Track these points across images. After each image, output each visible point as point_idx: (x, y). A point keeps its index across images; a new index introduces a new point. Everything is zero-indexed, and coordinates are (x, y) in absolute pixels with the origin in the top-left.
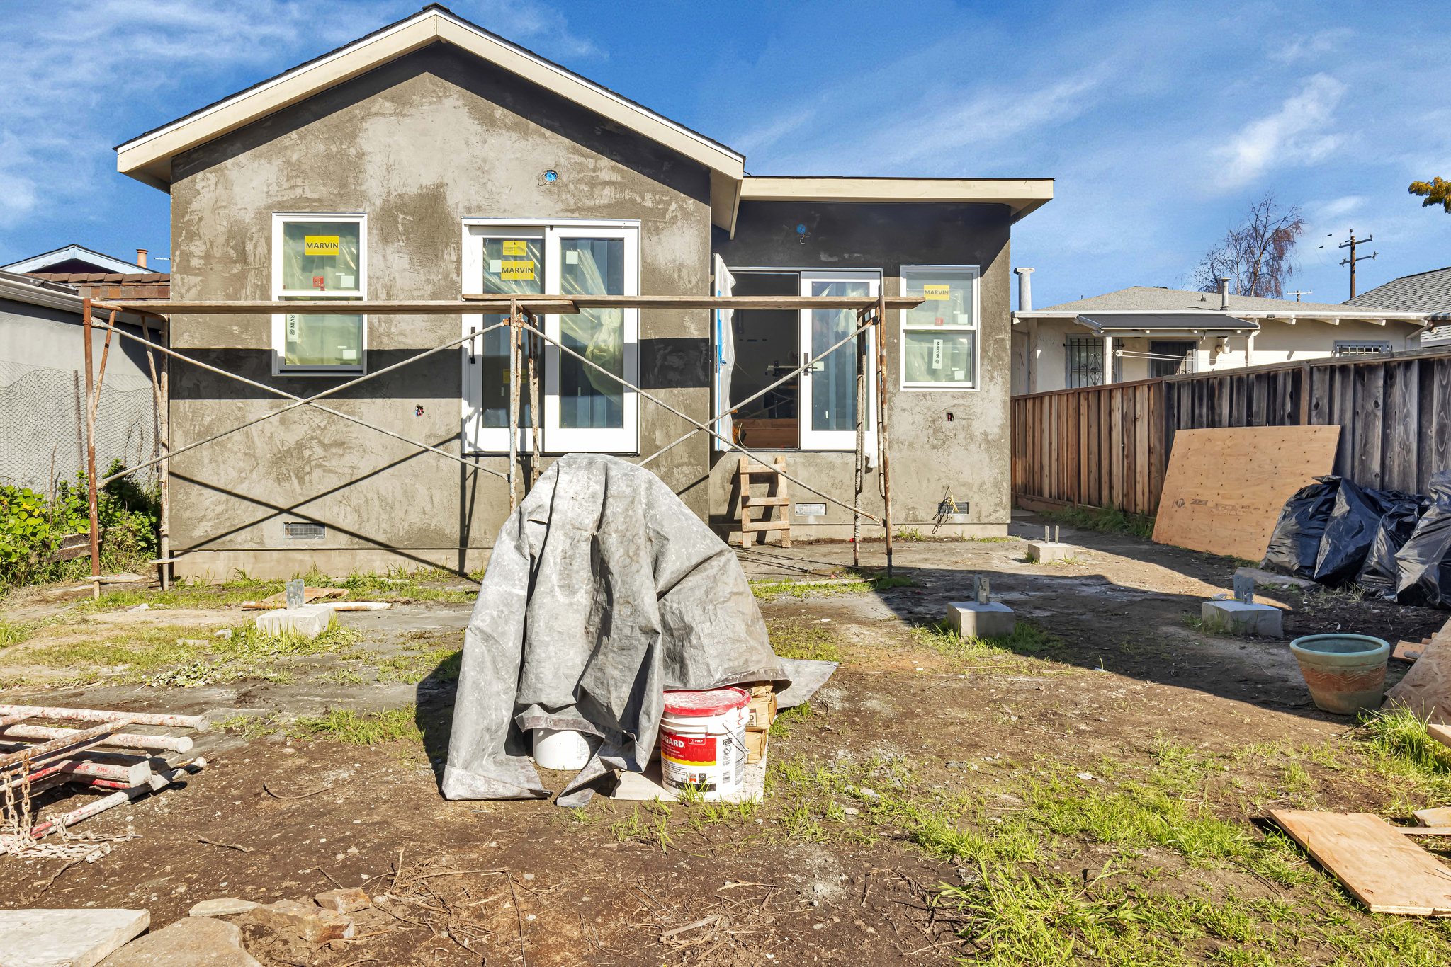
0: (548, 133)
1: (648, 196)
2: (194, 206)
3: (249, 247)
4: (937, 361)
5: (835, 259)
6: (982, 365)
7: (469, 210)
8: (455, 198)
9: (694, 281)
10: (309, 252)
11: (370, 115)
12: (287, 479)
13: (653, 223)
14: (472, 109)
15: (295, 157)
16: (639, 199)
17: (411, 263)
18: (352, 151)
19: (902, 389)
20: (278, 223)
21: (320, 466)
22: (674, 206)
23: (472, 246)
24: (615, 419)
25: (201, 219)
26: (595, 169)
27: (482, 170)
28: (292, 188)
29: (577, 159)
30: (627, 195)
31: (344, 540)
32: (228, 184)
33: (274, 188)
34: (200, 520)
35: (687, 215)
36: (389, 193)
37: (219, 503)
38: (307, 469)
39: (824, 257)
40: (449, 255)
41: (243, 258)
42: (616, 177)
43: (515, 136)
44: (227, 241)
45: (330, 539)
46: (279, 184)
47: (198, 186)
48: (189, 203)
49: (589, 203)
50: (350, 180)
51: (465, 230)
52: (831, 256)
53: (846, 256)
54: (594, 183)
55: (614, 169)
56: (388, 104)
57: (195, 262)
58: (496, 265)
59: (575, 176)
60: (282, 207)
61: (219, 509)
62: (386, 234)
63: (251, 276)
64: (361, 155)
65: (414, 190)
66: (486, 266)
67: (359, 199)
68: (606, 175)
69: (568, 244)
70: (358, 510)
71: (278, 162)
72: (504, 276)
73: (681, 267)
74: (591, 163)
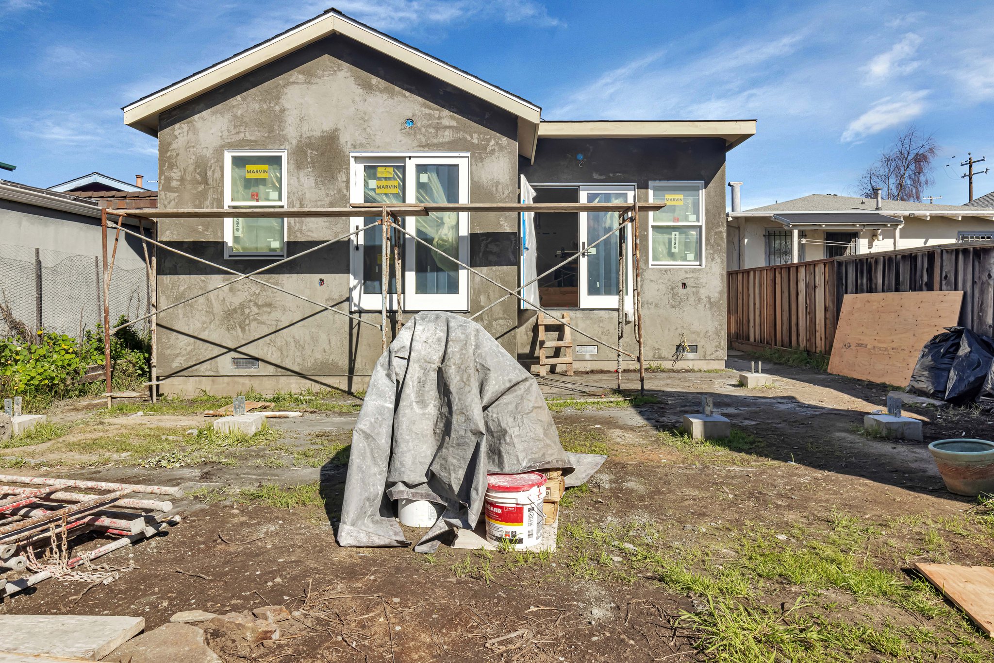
0: (408, 94)
1: (475, 136)
2: (174, 146)
3: (209, 173)
4: (675, 247)
5: (603, 177)
6: (706, 249)
7: (354, 146)
8: (345, 139)
9: (506, 193)
10: (249, 176)
11: (288, 84)
12: (234, 328)
13: (478, 154)
14: (357, 78)
15: (239, 113)
16: (469, 138)
17: (316, 183)
18: (277, 108)
19: (650, 266)
20: (228, 157)
21: (255, 319)
22: (493, 142)
23: (357, 171)
24: (453, 288)
25: (178, 155)
26: (439, 118)
27: (363, 120)
28: (238, 133)
29: (427, 111)
30: (461, 135)
31: (271, 369)
32: (195, 131)
33: (226, 133)
34: (177, 355)
35: (501, 148)
36: (301, 136)
37: (189, 344)
38: (247, 322)
39: (596, 176)
40: (341, 177)
41: (205, 181)
42: (453, 123)
43: (385, 96)
44: (195, 169)
45: (262, 368)
46: (229, 131)
47: (176, 133)
48: (170, 144)
49: (435, 141)
50: (276, 127)
51: (352, 160)
52: (600, 175)
53: (611, 175)
54: (438, 128)
55: (452, 118)
56: (300, 76)
57: (174, 184)
58: (373, 184)
59: (426, 122)
60: (231, 146)
61: (189, 349)
62: (299, 163)
63: (210, 192)
64: (283, 111)
65: (317, 134)
66: (366, 184)
67: (281, 140)
68: (446, 122)
69: (421, 169)
70: (280, 350)
71: (228, 116)
72: (378, 191)
73: (497, 184)
74: (436, 114)
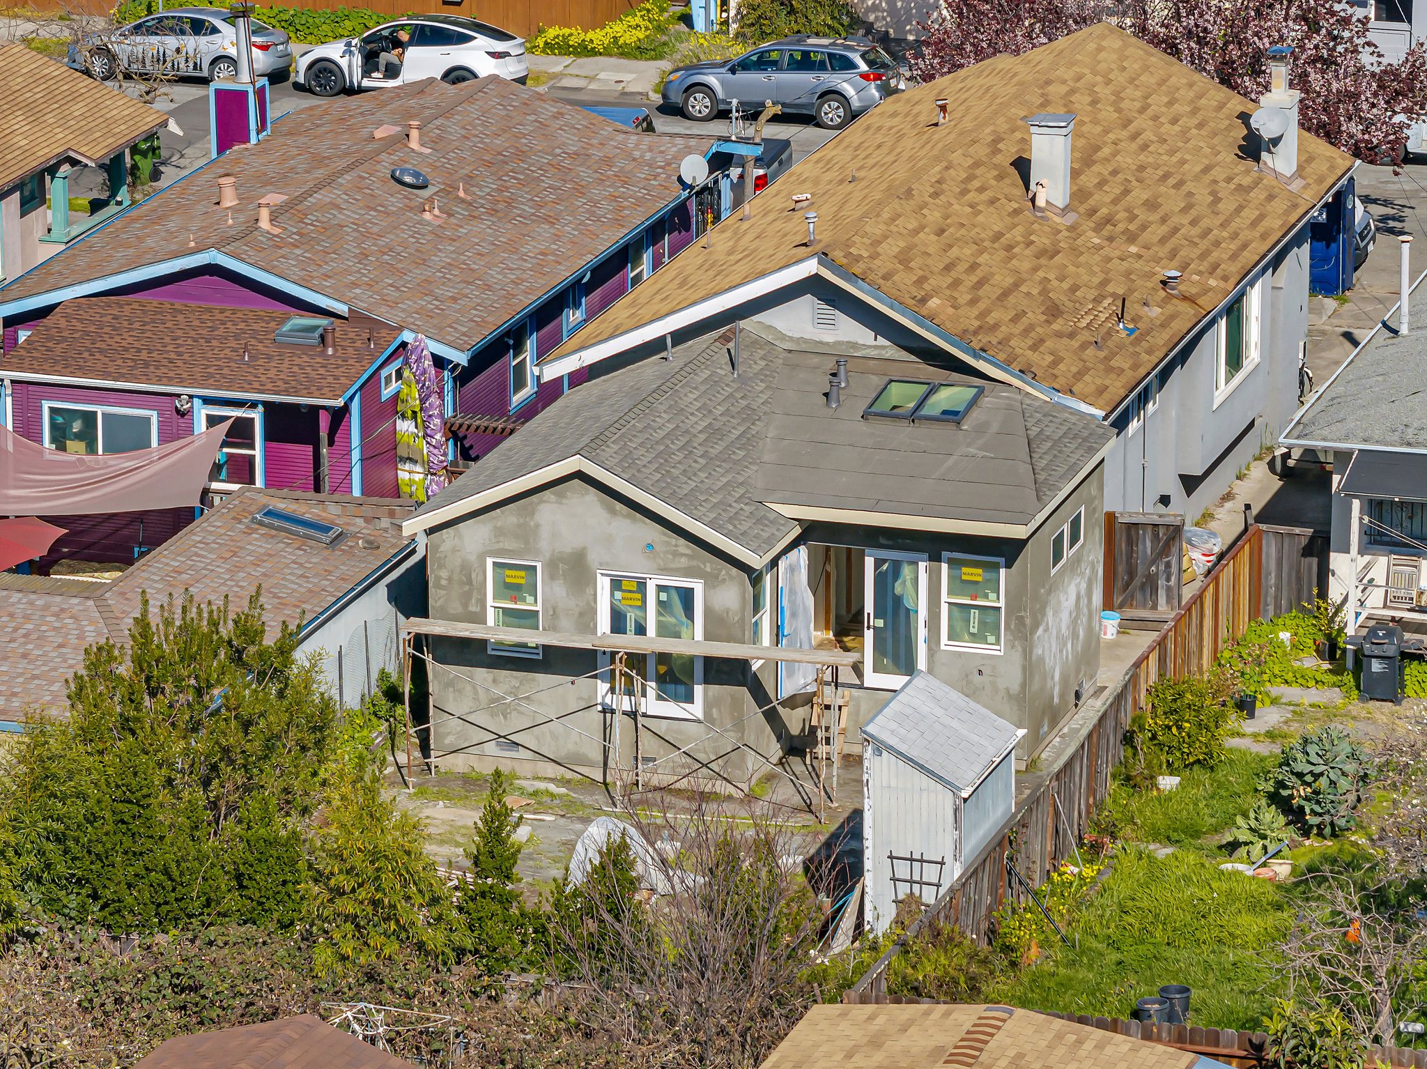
0: (648, 521)
1: (708, 565)
2: (442, 549)
3: (473, 576)
7: (601, 565)
8: (593, 557)
10: (508, 580)
11: (542, 502)
12: (497, 715)
13: (711, 581)
14: (602, 502)
15: (499, 524)
16: (702, 566)
17: (568, 593)
18: (532, 524)
19: (943, 647)
20: (489, 562)
21: (516, 709)
22: (724, 572)
23: (603, 586)
24: (690, 699)
25: (445, 557)
26: (676, 546)
27: (608, 541)
28: (498, 542)
29: (666, 539)
30: (694, 563)
31: (529, 755)
32: (461, 538)
33: (487, 542)
34: (448, 734)
35: (731, 578)
36: (554, 551)
37: (458, 725)
38: (509, 711)
40: (589, 591)
41: (470, 582)
42: (688, 552)
43: (628, 521)
44: (461, 571)
45: (523, 754)
46: (490, 539)
47: (444, 537)
48: (438, 547)
49: (673, 566)
50: (531, 540)
51: (599, 576)
54: (675, 554)
55: (687, 546)
56: (552, 497)
57: (443, 582)
58: (618, 595)
59: (664, 548)
60: (492, 553)
61: (459, 729)
62: (552, 574)
63: (475, 593)
64: (537, 526)
65: (568, 550)
66: (612, 595)
67: (536, 552)
68: (683, 550)
69: (661, 588)
70: (538, 738)
71: (489, 526)
72: (623, 602)
73: (728, 610)
74: (673, 542)
